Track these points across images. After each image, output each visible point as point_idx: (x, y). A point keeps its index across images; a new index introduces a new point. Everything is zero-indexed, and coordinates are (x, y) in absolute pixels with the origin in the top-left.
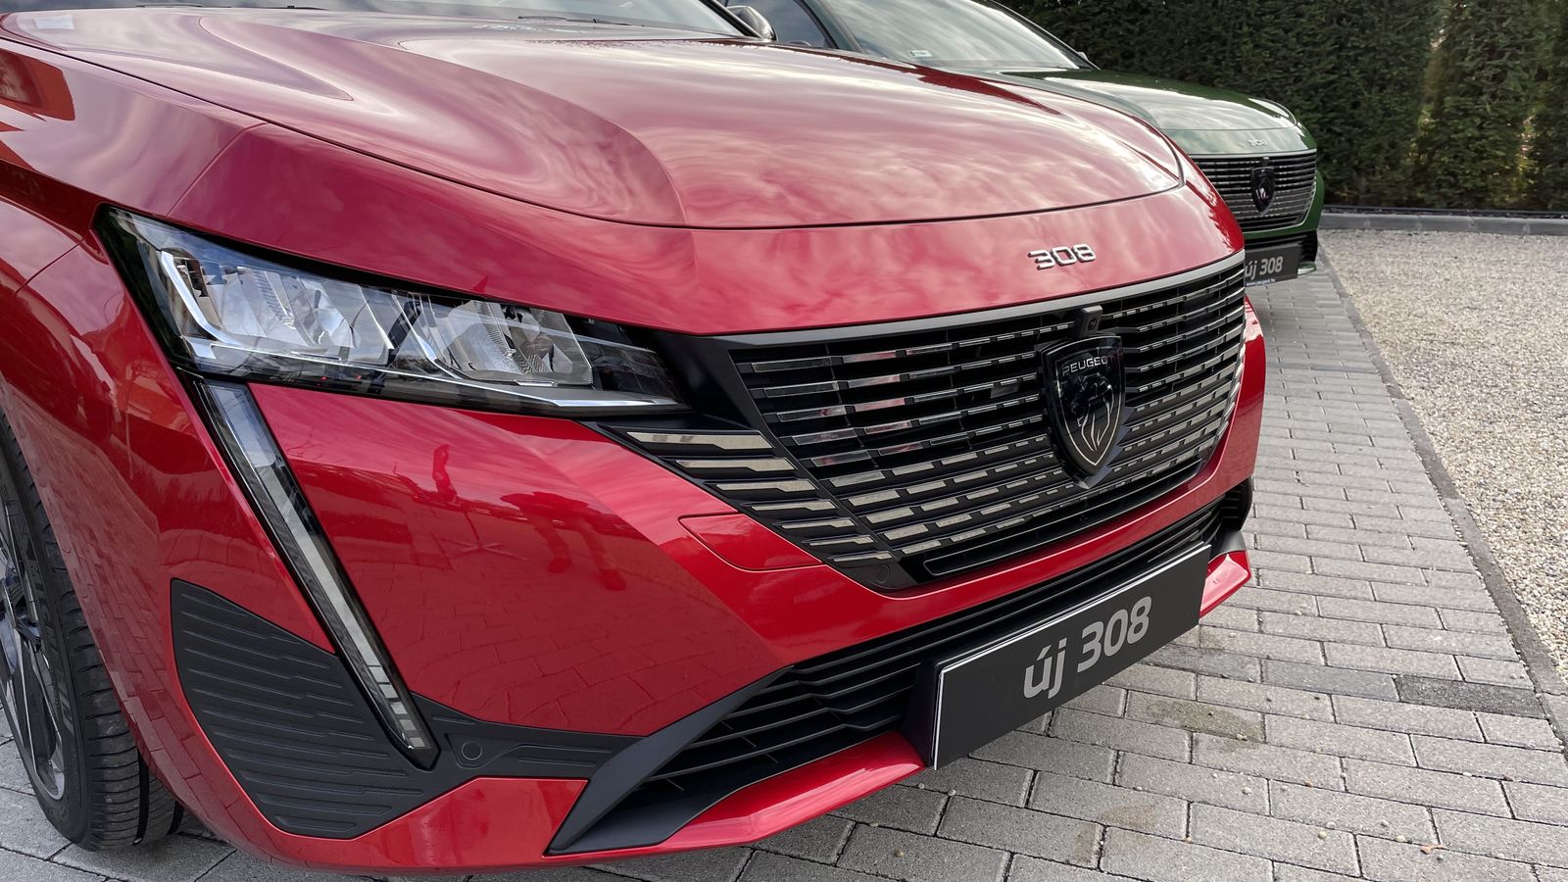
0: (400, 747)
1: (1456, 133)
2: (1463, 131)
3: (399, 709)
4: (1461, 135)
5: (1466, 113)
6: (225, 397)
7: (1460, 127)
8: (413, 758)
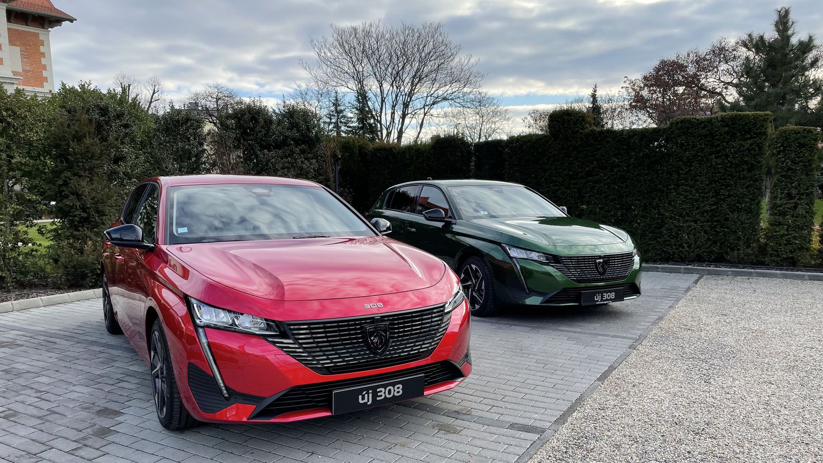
0: (223, 396)
1: (776, 232)
2: (778, 231)
3: (224, 388)
4: (778, 234)
5: (780, 224)
6: (201, 330)
7: (777, 230)
8: (225, 398)
